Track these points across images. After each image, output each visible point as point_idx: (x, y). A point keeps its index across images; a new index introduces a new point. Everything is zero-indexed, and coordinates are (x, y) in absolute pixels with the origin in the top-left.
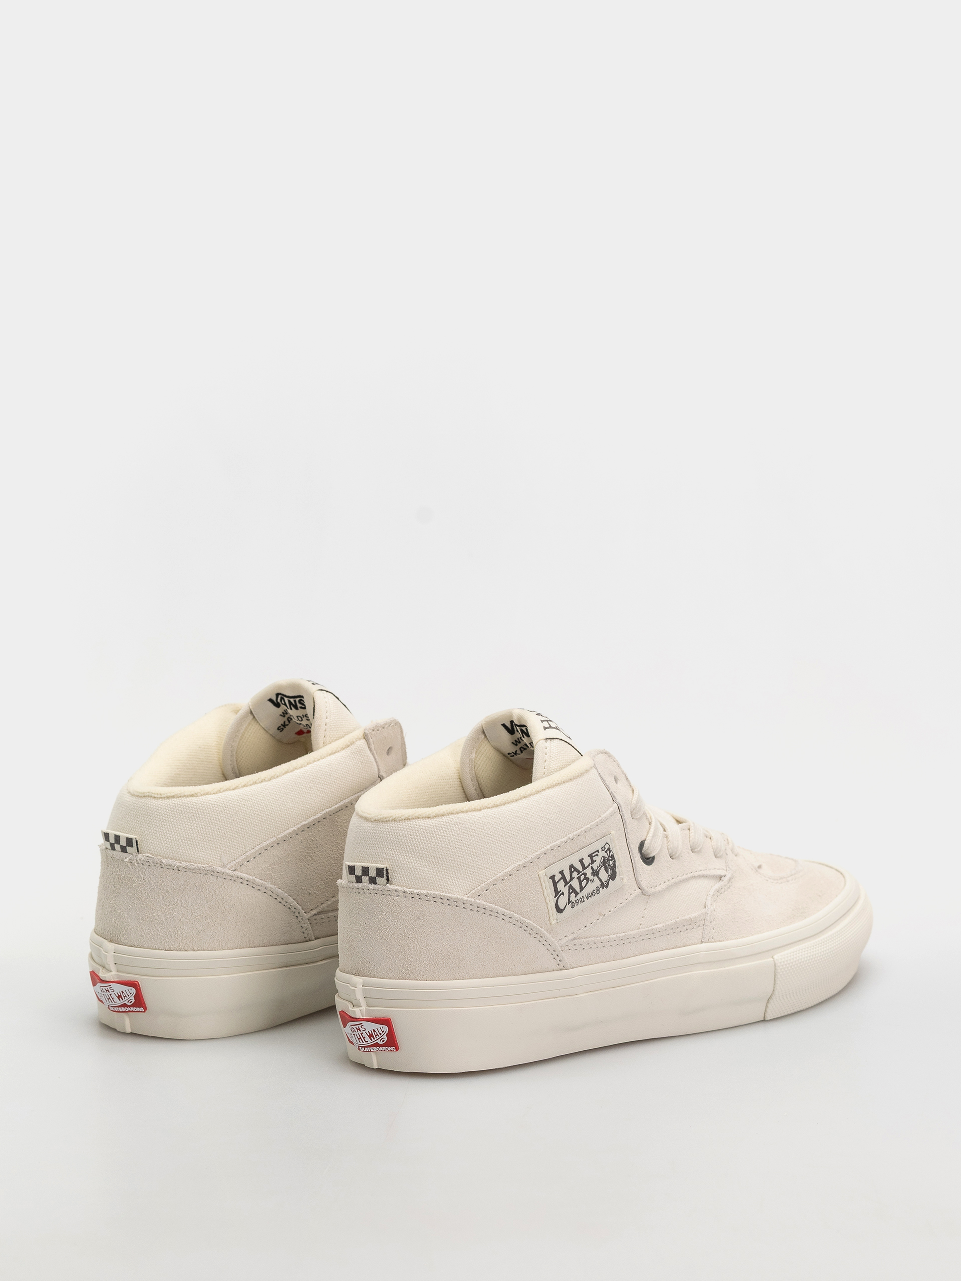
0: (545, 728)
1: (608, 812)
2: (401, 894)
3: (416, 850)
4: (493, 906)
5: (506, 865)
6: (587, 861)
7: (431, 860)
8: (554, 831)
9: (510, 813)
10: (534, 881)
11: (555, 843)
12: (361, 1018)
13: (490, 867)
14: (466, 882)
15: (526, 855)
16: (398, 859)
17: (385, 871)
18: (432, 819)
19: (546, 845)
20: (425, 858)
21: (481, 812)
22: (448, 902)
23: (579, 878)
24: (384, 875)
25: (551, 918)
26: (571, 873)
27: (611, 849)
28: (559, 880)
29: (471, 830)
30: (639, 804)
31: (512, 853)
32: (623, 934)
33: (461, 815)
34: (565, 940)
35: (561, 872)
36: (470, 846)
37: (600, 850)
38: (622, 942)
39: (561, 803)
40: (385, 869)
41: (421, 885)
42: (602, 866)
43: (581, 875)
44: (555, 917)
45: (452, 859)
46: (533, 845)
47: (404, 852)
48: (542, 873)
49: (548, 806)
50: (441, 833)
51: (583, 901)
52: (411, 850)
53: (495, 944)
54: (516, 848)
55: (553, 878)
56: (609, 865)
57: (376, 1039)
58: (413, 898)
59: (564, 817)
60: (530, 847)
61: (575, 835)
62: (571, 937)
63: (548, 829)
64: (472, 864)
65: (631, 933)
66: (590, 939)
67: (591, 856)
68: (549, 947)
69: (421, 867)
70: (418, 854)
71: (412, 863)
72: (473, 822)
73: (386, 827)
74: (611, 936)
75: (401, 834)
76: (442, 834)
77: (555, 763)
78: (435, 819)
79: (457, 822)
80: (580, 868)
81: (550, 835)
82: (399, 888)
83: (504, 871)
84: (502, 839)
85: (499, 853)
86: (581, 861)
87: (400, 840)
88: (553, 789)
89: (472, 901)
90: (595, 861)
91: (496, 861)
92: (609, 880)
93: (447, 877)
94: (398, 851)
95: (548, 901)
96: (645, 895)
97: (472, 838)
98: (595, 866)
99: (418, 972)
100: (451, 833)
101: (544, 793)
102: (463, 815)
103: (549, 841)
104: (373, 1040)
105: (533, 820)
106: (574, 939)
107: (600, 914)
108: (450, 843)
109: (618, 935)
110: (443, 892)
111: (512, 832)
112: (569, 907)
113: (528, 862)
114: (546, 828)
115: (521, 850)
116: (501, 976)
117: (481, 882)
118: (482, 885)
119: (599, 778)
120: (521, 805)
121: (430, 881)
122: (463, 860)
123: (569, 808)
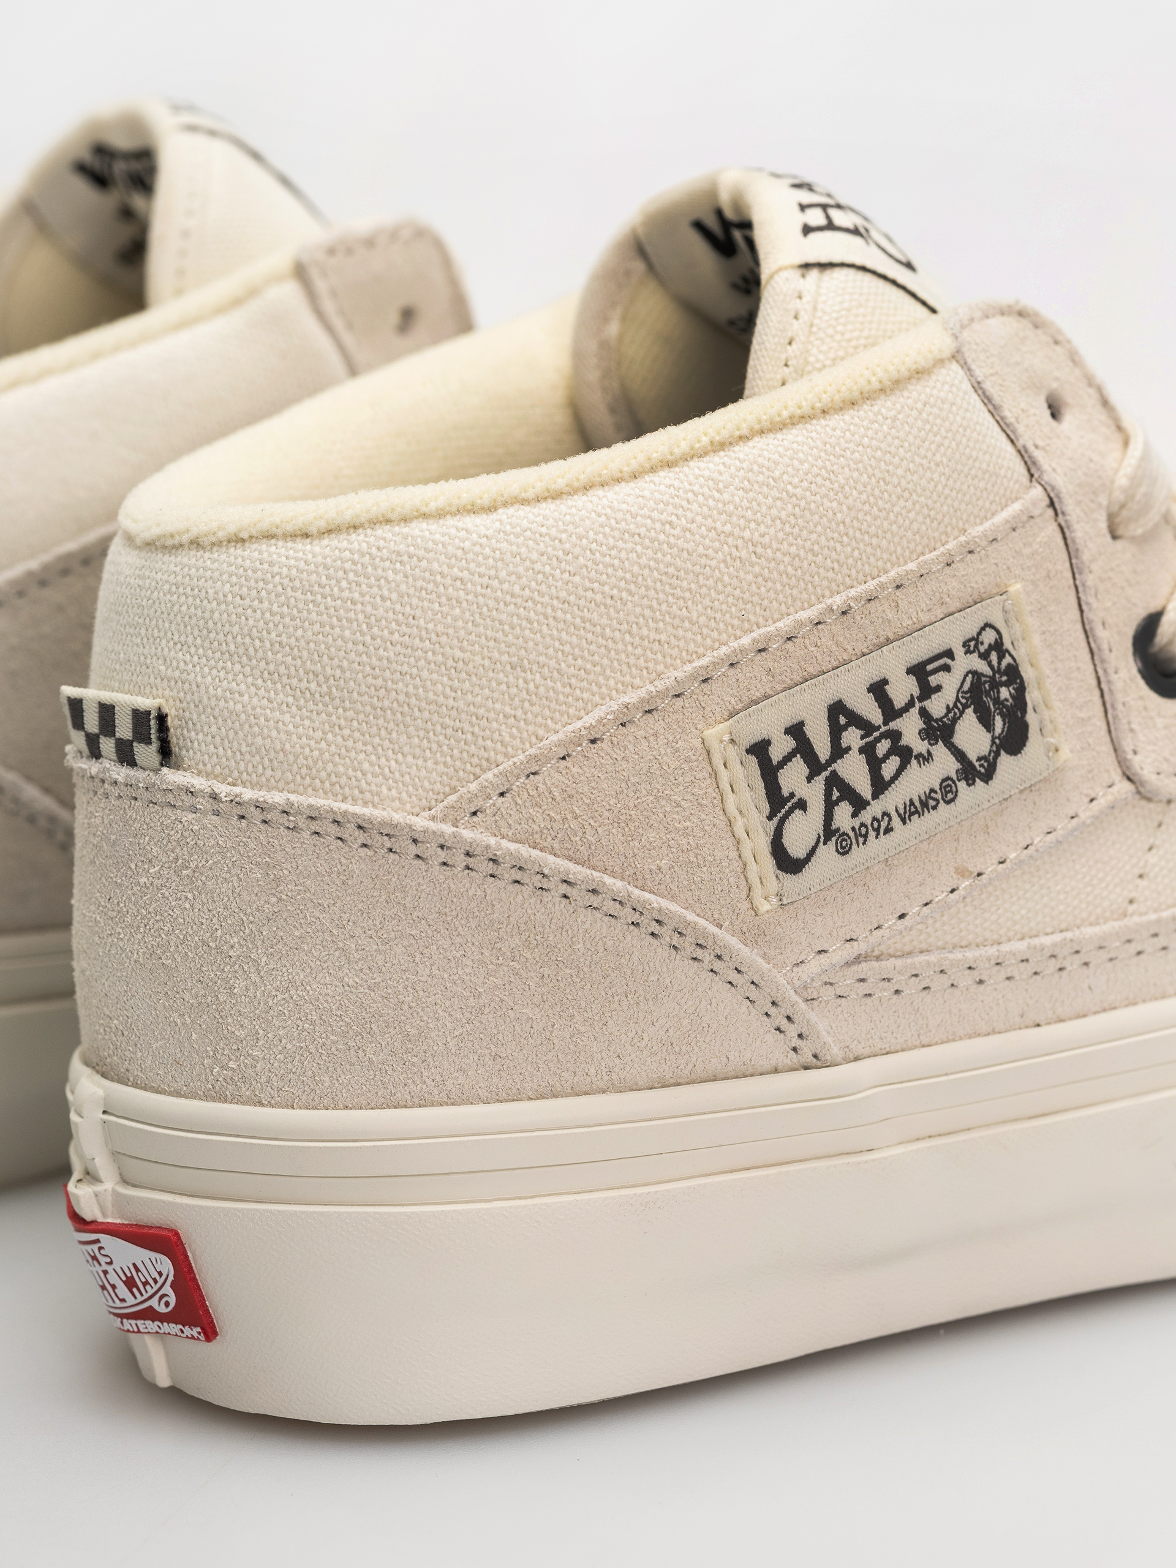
0: (807, 230)
1: (999, 518)
2: (203, 803)
3: (256, 651)
4: (525, 851)
5: (580, 704)
6: (902, 689)
7: (304, 684)
8: (770, 584)
9: (603, 518)
10: (688, 760)
11: (771, 629)
12: (101, 1219)
13: (519, 713)
14: (430, 764)
15: (660, 668)
16: (199, 679)
17: (153, 723)
18: (316, 542)
19: (738, 633)
20: (285, 680)
21: (494, 516)
22: (362, 838)
23: (868, 751)
24: (152, 736)
25: (758, 891)
26: (836, 732)
27: (1007, 644)
28: (787, 759)
29: (448, 581)
30: (1143, 490)
31: (605, 661)
32: (1057, 937)
33: (419, 529)
34: (815, 966)
35: (796, 731)
36: (444, 639)
37: (959, 652)
38: (1053, 964)
39: (805, 484)
40: (153, 714)
41: (269, 772)
42: (965, 706)
43: (878, 740)
44: (772, 885)
45: (380, 682)
46: (689, 635)
47: (218, 655)
48: (717, 733)
49: (751, 494)
50: (341, 590)
51: (888, 830)
52: (241, 651)
53: (538, 985)
54: (620, 646)
55: (760, 749)
56: (997, 701)
57: (146, 1296)
58: (243, 817)
59: (814, 537)
60: (673, 641)
61: (855, 599)
62: (841, 953)
63: (750, 577)
64: (451, 702)
65: (1089, 931)
66: (923, 958)
67: (919, 671)
68: (753, 993)
69: (272, 710)
70: (263, 664)
71: (241, 695)
72: (460, 553)
73: (172, 567)
74: (1005, 948)
75: (211, 591)
76: (346, 594)
77: (824, 348)
78: (326, 542)
79: (399, 554)
80: (872, 713)
81: (756, 599)
82: (199, 783)
83: (570, 728)
84: (565, 613)
85: (552, 663)
86: (878, 689)
87: (207, 615)
88: (779, 436)
89: (442, 835)
90: (938, 688)
91: (542, 690)
92: (997, 754)
93: (359, 745)
94: (201, 651)
95: (740, 832)
96: (1149, 800)
97: (452, 608)
98: (937, 706)
99: (264, 1079)
100: (375, 590)
101: (741, 451)
102: (424, 525)
103: (752, 618)
104: (140, 1299)
105: (691, 546)
106: (858, 959)
107: (962, 872)
108: (370, 626)
109: (1036, 941)
110: (344, 799)
111: (606, 588)
112: (825, 852)
113: (661, 695)
114: (742, 574)
115: (639, 651)
116: (568, 1095)
117: (484, 763)
118: (484, 776)
119: (975, 399)
120: (647, 493)
121: (301, 760)
122: (415, 687)
123: (835, 504)
